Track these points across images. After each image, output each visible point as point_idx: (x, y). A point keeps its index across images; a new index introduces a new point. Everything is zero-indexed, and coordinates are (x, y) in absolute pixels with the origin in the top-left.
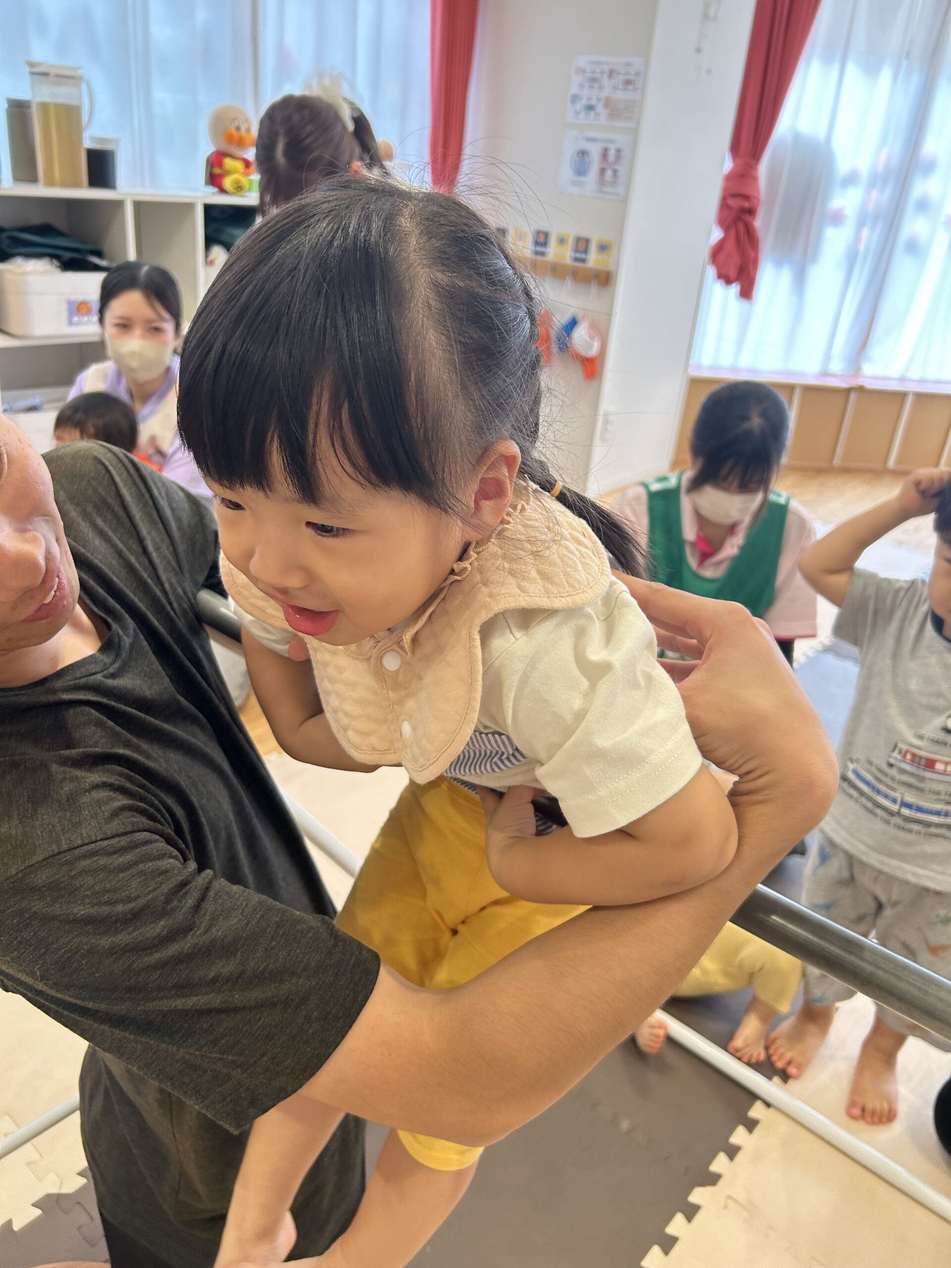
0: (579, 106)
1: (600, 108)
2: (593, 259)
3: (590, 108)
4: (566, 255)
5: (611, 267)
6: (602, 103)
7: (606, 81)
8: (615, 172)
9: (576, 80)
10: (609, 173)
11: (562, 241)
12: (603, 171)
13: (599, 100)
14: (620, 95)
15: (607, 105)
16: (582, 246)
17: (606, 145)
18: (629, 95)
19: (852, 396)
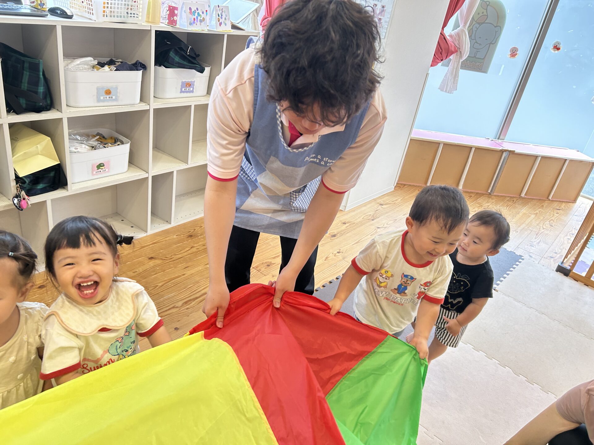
8: (380, 20)
17: (376, 3)
19: (504, 154)
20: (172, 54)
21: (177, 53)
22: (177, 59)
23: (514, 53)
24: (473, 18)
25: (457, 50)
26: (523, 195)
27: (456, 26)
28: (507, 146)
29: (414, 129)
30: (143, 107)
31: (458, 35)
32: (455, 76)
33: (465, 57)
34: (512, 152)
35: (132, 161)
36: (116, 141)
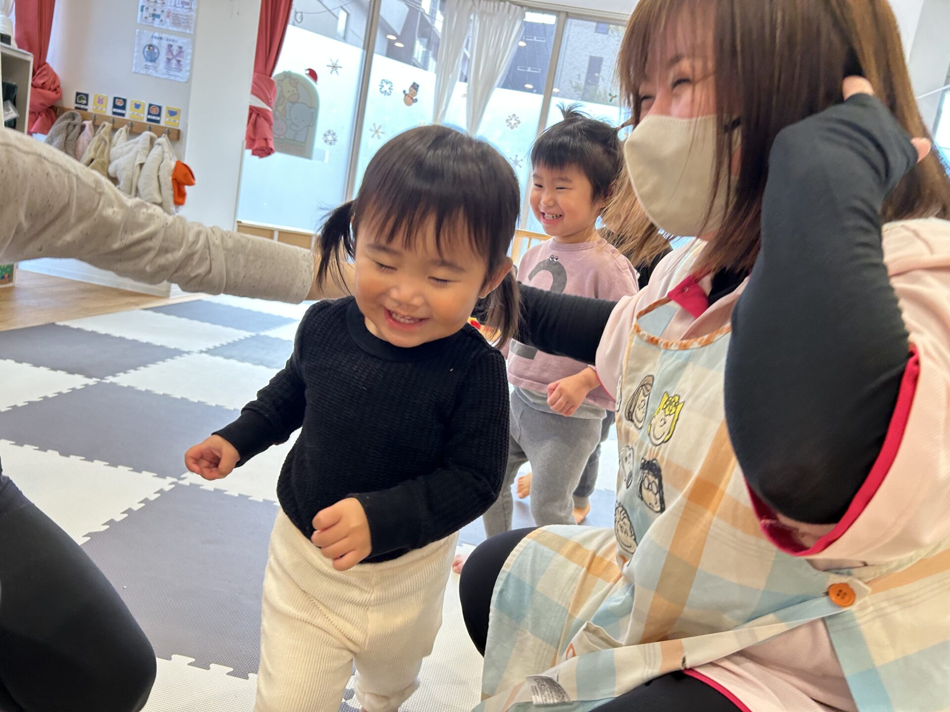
0: (145, 14)
1: (164, 16)
2: (165, 120)
3: (156, 16)
4: (143, 117)
5: (180, 128)
6: (165, 13)
8: (179, 61)
10: (174, 62)
11: (137, 106)
12: (169, 60)
13: (163, 11)
14: (179, 11)
15: (168, 17)
16: (155, 111)
17: (171, 43)
18: (187, 12)
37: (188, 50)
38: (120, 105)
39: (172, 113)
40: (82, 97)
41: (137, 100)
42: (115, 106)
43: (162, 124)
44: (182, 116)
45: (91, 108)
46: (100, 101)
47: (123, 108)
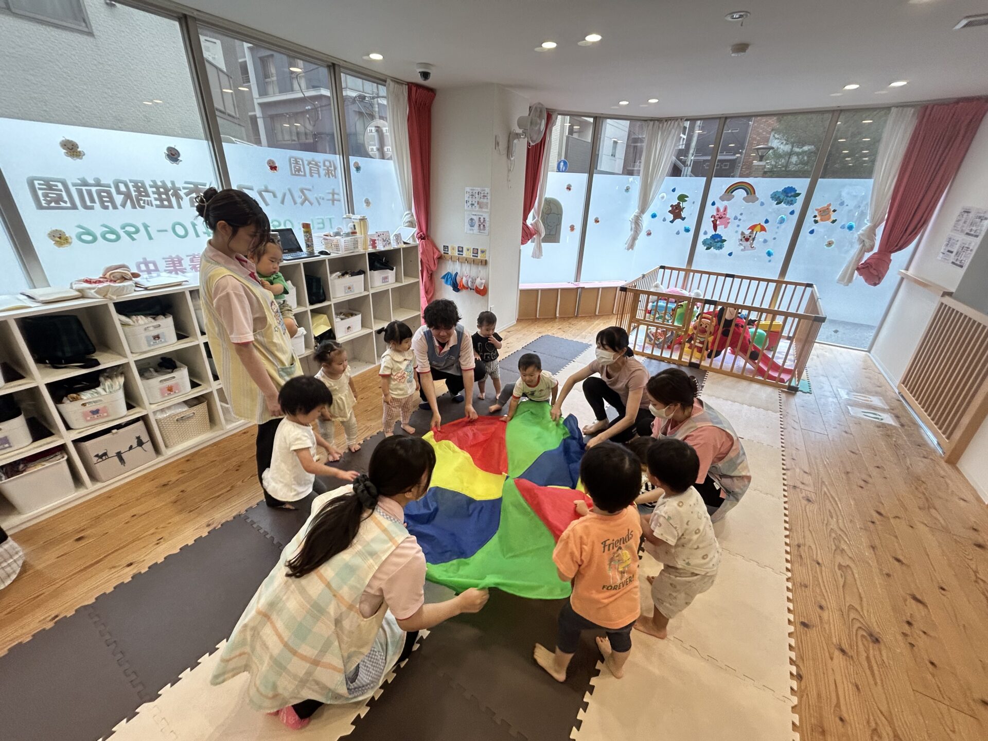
0: (469, 204)
1: (476, 204)
2: (480, 256)
3: (472, 205)
4: (470, 255)
5: (487, 259)
7: (477, 195)
8: (484, 225)
9: (467, 196)
10: (482, 226)
11: (468, 250)
12: (480, 225)
13: (475, 202)
14: (482, 200)
15: (478, 204)
16: (475, 252)
17: (480, 217)
18: (485, 201)
19: (579, 290)
20: (376, 263)
21: (378, 262)
22: (378, 265)
23: (572, 228)
24: (543, 212)
25: (537, 232)
26: (597, 313)
27: (534, 218)
28: (581, 285)
29: (520, 284)
30: (366, 293)
31: (536, 223)
32: (540, 248)
33: (543, 235)
34: (583, 288)
35: (364, 325)
36: (352, 315)
37: (487, 219)
38: (460, 250)
39: (483, 252)
40: (446, 247)
41: (468, 247)
42: (459, 251)
43: (479, 257)
44: (487, 253)
45: (450, 252)
46: (453, 249)
47: (462, 251)
